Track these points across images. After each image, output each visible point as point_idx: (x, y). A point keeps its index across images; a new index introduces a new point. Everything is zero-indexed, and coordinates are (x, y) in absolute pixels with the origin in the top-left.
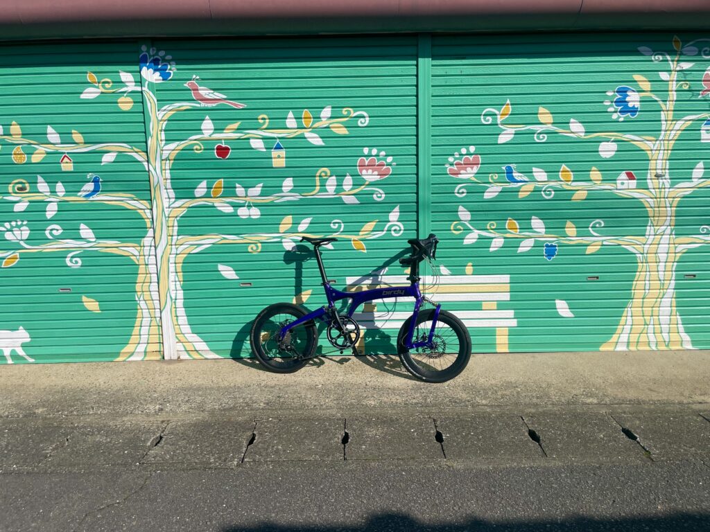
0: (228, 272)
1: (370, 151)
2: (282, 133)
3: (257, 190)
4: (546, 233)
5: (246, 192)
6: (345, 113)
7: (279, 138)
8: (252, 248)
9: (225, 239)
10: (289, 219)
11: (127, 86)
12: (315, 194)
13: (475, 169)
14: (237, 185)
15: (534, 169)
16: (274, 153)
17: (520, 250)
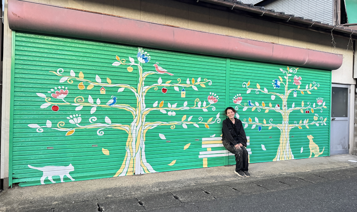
0: (162, 136)
1: (212, 93)
2: (185, 85)
3: (175, 105)
4: (259, 122)
5: (172, 105)
6: (205, 80)
7: (184, 87)
8: (172, 127)
9: (162, 123)
10: (185, 116)
11: (131, 63)
12: (194, 108)
13: (241, 101)
14: (169, 103)
15: (256, 102)
16: (182, 92)
17: (252, 128)
